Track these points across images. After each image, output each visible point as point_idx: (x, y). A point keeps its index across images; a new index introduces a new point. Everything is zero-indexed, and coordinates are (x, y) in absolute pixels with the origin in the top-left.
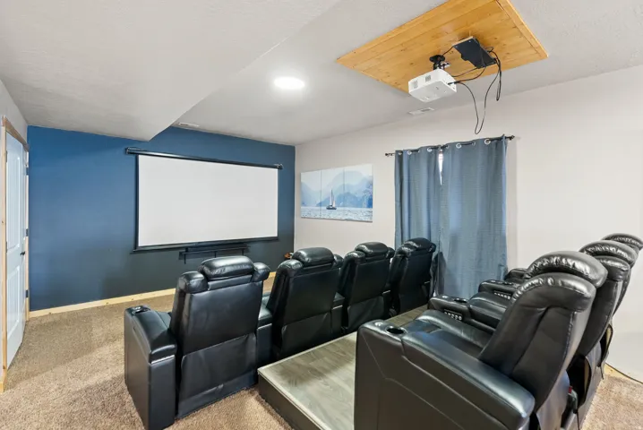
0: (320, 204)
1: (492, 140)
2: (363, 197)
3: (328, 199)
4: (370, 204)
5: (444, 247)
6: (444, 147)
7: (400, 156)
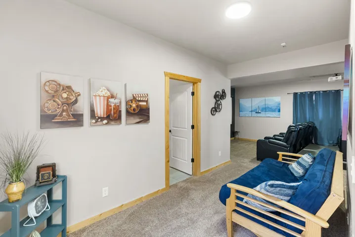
0: (252, 111)
1: (335, 91)
2: (276, 109)
3: (257, 109)
4: (279, 111)
5: (317, 125)
6: (315, 92)
7: (295, 94)
